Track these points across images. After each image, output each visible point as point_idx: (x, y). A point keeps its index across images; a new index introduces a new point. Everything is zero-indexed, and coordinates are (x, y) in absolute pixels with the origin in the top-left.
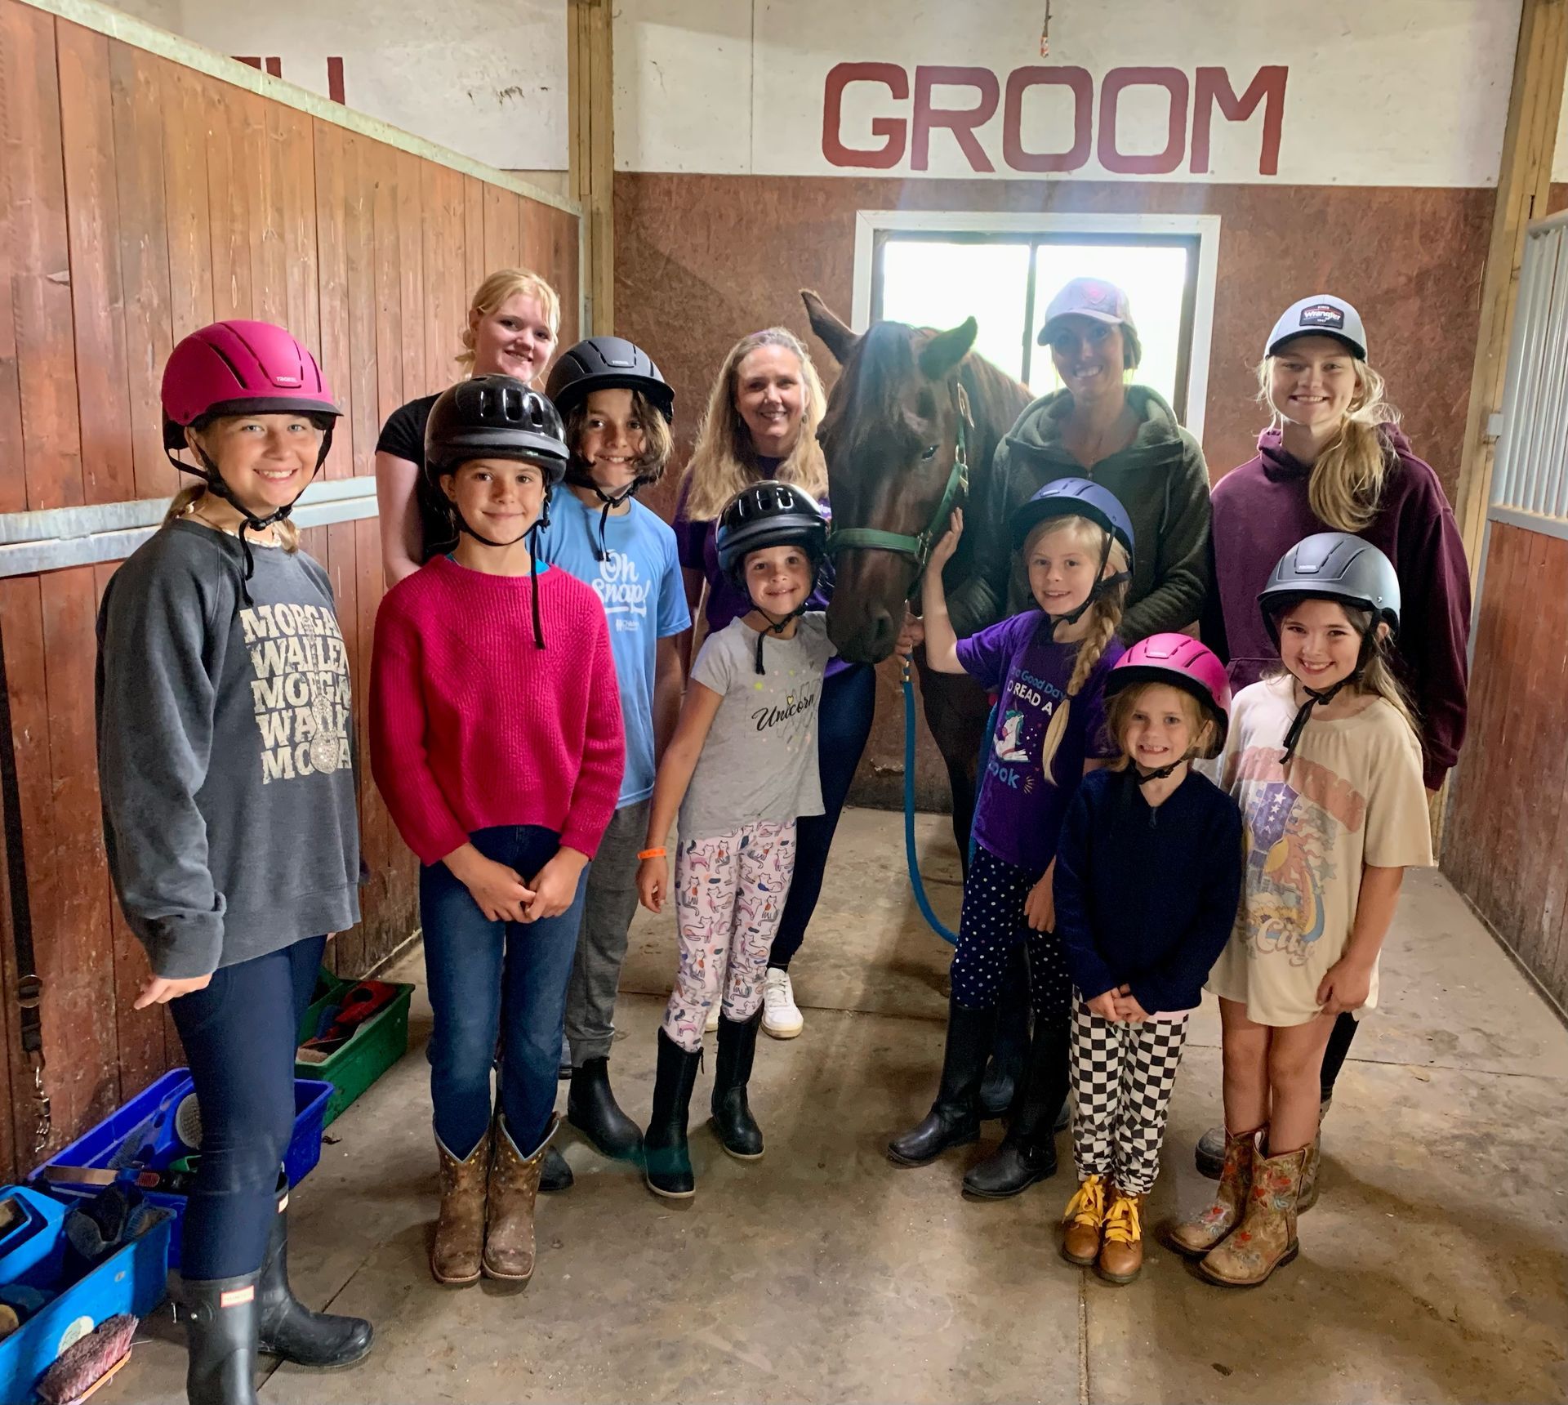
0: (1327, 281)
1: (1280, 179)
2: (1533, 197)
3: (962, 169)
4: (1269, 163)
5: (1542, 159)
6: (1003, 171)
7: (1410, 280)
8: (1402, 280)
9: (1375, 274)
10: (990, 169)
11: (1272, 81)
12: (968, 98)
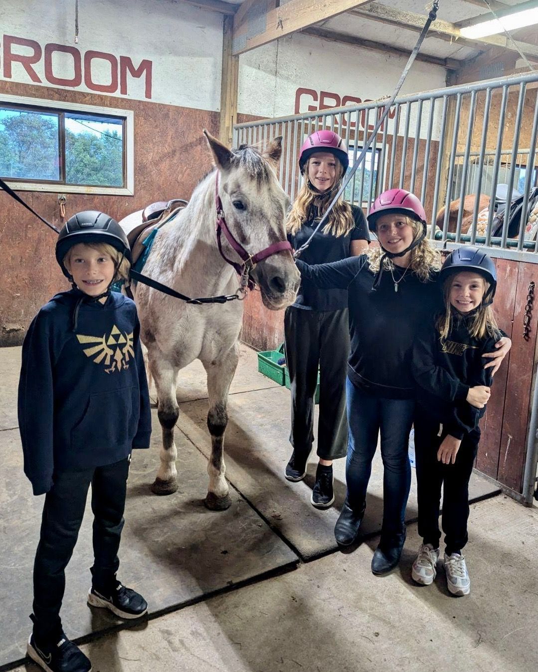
0: (171, 138)
1: (152, 100)
2: (232, 117)
3: (27, 80)
4: (148, 94)
5: (234, 105)
6: (45, 83)
7: (197, 140)
8: (195, 139)
9: (186, 137)
10: (40, 82)
11: (147, 65)
12: (29, 52)
